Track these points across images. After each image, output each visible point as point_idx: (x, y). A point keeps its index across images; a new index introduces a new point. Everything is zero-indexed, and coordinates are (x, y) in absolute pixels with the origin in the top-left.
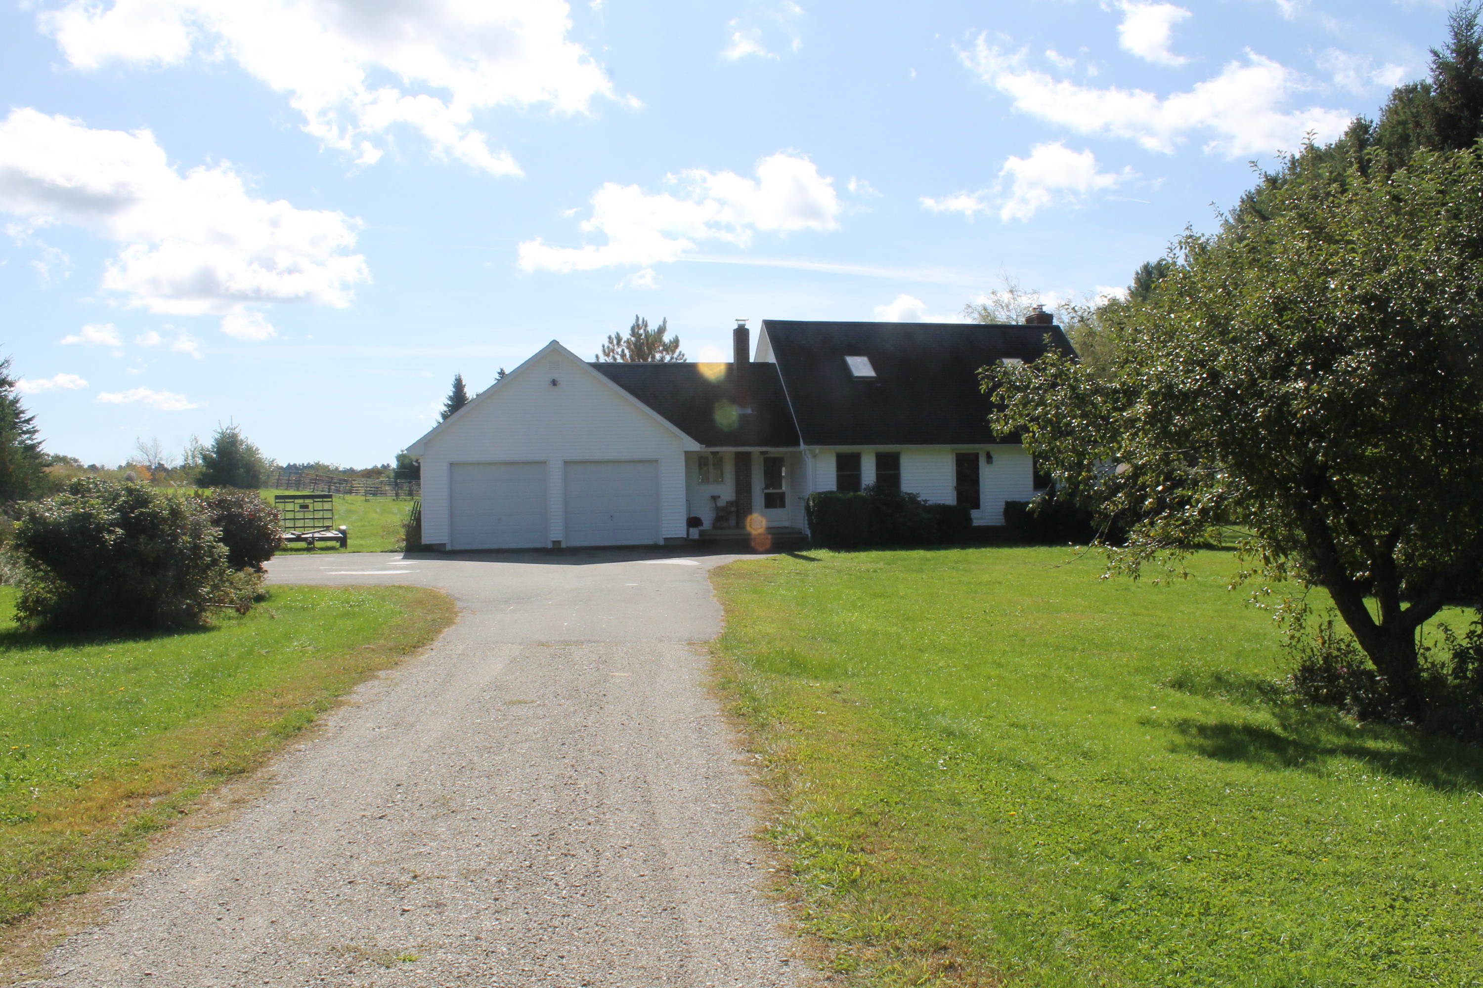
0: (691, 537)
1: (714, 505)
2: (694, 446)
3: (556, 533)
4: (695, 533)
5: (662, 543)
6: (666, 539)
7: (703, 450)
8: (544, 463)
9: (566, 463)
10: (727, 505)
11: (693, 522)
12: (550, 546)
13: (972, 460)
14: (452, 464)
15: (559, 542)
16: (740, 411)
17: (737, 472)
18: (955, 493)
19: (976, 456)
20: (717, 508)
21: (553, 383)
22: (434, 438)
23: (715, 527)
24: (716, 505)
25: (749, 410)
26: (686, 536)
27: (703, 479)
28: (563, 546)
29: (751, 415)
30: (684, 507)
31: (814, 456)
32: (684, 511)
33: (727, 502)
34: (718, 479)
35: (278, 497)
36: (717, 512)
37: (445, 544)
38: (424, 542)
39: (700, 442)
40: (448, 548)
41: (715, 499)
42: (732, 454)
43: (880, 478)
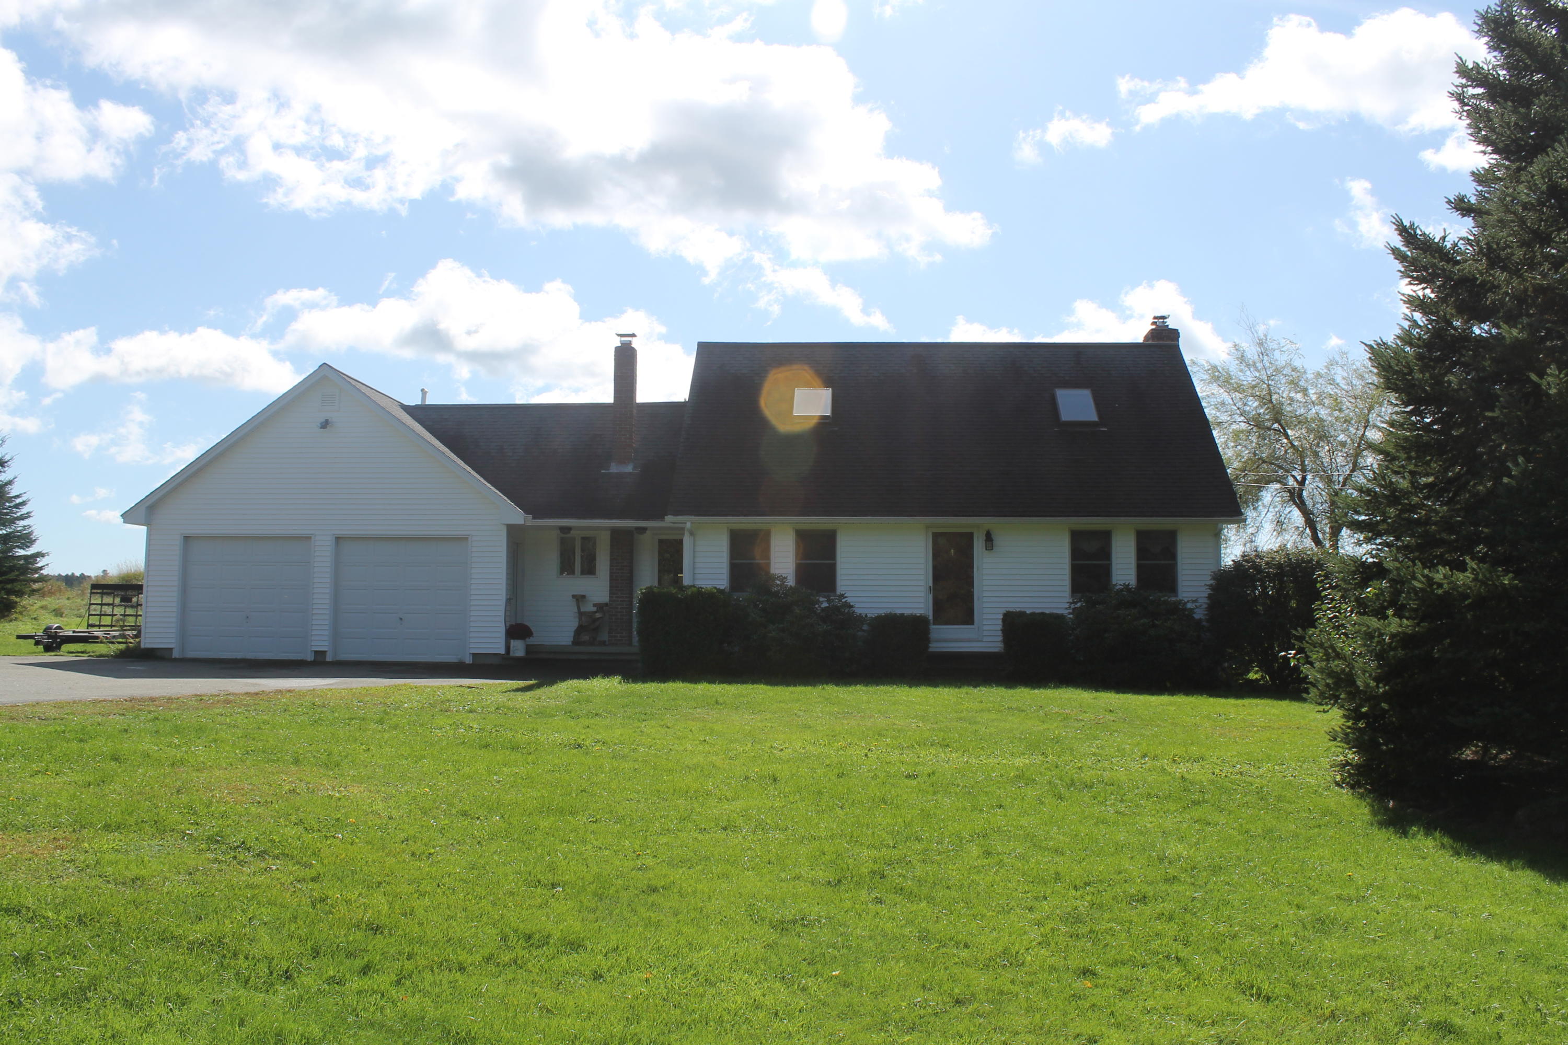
0: (512, 654)
1: (576, 610)
2: (517, 516)
3: (320, 641)
4: (519, 648)
5: (468, 660)
6: (475, 655)
7: (529, 523)
8: (308, 538)
9: (338, 539)
10: (595, 609)
11: (516, 631)
12: (310, 657)
13: (964, 543)
14: (187, 538)
15: (324, 653)
16: (614, 469)
17: (612, 560)
18: (931, 597)
19: (970, 536)
20: (581, 614)
21: (325, 425)
22: (160, 500)
23: (576, 642)
24: (579, 608)
25: (629, 469)
26: (502, 651)
27: (566, 567)
28: (329, 658)
29: (630, 473)
30: (503, 608)
31: (692, 534)
32: (502, 613)
33: (595, 605)
34: (589, 569)
35: (95, 586)
36: (580, 619)
37: (171, 649)
38: (143, 646)
39: (526, 511)
40: (176, 654)
41: (577, 600)
42: (609, 532)
43: (802, 572)
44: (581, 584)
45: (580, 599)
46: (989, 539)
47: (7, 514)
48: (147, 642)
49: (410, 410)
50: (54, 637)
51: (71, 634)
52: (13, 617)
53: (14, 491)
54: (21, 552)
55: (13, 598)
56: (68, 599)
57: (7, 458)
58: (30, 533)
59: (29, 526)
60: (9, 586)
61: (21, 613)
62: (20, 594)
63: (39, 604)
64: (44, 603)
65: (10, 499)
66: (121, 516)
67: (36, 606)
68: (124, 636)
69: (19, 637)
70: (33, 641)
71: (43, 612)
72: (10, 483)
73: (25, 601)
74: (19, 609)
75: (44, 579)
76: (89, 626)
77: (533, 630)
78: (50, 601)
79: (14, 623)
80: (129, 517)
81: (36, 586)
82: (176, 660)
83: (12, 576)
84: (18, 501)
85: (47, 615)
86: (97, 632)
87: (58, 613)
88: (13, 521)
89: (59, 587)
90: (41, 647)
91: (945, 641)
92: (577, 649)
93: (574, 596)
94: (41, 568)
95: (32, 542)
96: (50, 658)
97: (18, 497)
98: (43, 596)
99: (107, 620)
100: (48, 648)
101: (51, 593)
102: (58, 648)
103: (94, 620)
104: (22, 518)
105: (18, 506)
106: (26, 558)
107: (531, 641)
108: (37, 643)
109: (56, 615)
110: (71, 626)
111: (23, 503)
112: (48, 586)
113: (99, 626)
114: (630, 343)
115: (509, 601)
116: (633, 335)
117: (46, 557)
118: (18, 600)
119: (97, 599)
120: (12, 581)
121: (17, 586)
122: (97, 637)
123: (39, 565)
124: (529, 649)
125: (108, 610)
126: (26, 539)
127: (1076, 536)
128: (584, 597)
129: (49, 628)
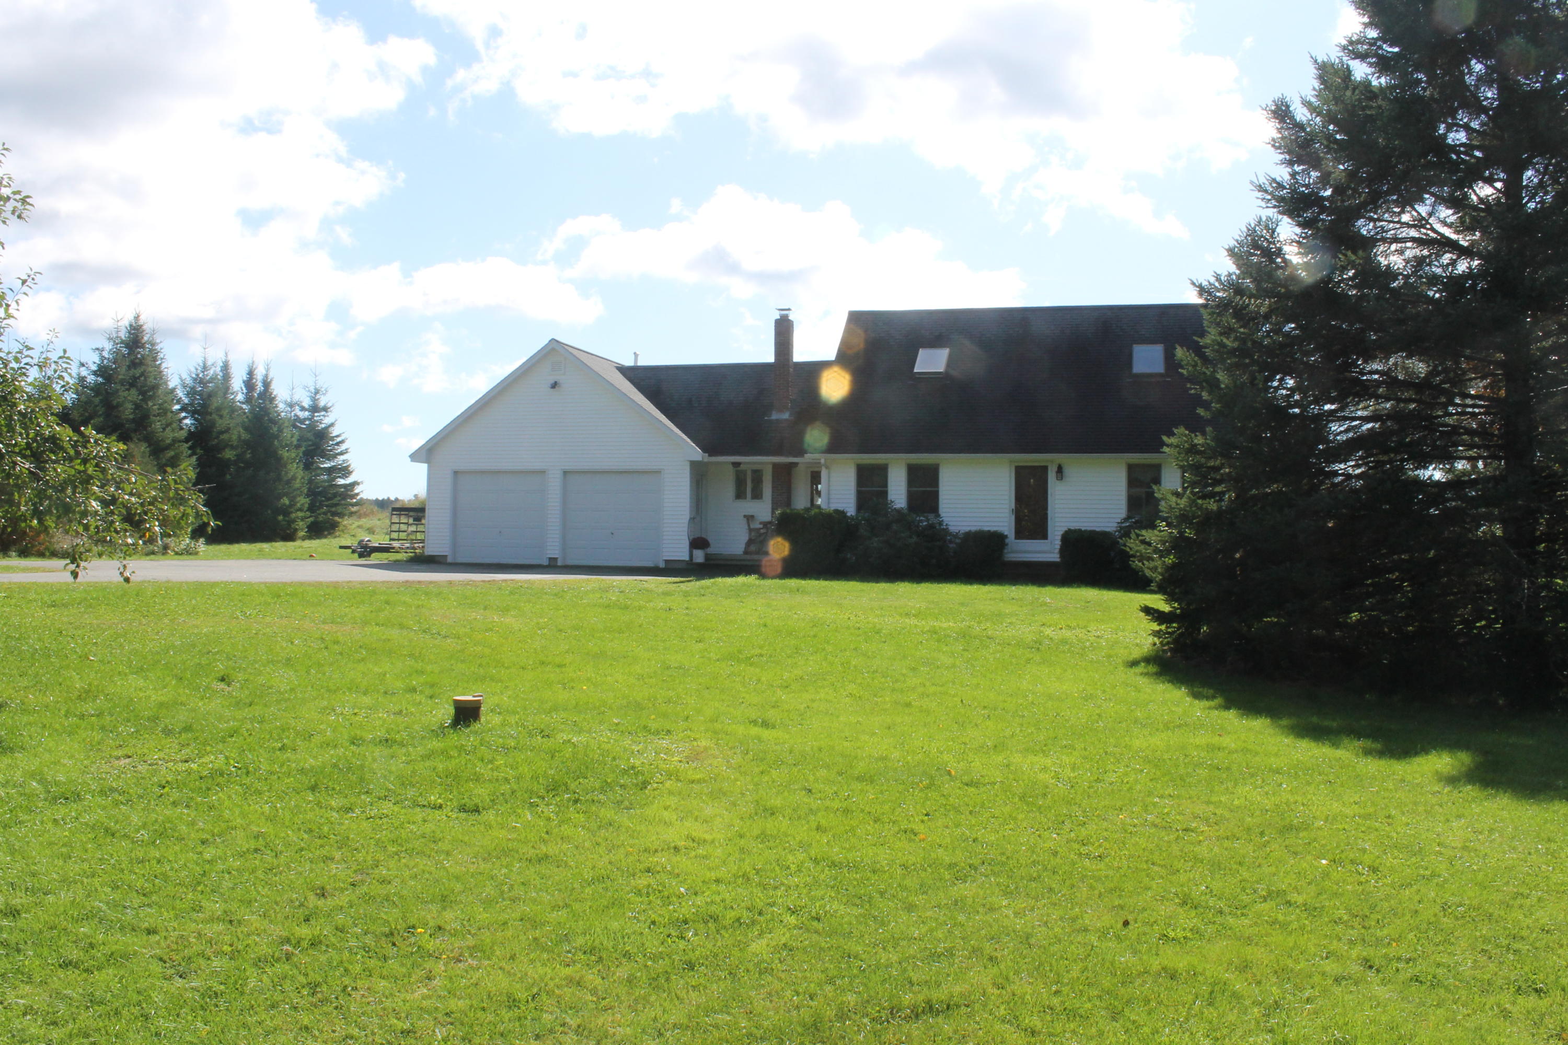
0: (694, 561)
1: (746, 527)
2: (696, 453)
3: (553, 550)
4: (699, 556)
5: (662, 565)
6: (667, 561)
7: (706, 460)
8: (543, 472)
9: (565, 473)
10: (761, 526)
11: (698, 543)
12: (546, 563)
13: (1041, 473)
14: (456, 473)
15: (555, 559)
16: (775, 416)
17: (773, 487)
18: (1013, 517)
19: (1045, 469)
20: (750, 530)
21: (554, 385)
22: (436, 444)
23: (746, 552)
24: (749, 525)
25: (786, 416)
26: (687, 558)
27: (740, 495)
28: (559, 563)
29: (786, 420)
30: (686, 525)
31: (827, 467)
32: (686, 529)
33: (761, 523)
34: (757, 495)
35: (394, 509)
36: (750, 534)
37: (446, 556)
38: (426, 553)
39: (704, 450)
40: (449, 560)
41: (748, 520)
42: (771, 466)
43: (911, 497)
44: (750, 506)
45: (750, 518)
46: (1060, 470)
47: (331, 450)
48: (429, 552)
49: (624, 371)
50: (365, 547)
51: (377, 545)
52: (337, 534)
53: (335, 432)
54: (341, 482)
55: (337, 519)
56: (379, 520)
57: (329, 405)
58: (349, 466)
59: (347, 461)
60: (333, 509)
61: (343, 531)
62: (341, 515)
63: (357, 524)
64: (360, 523)
65: (332, 439)
66: (410, 456)
67: (354, 526)
68: (414, 548)
69: (341, 547)
70: (350, 551)
71: (360, 530)
72: (332, 425)
73: (346, 522)
74: (341, 528)
75: (361, 503)
76: (391, 539)
77: (710, 542)
78: (363, 521)
79: (337, 539)
80: (415, 457)
81: (354, 509)
82: (451, 564)
83: (335, 501)
84: (339, 439)
85: (363, 533)
86: (396, 544)
87: (371, 531)
88: (335, 456)
89: (372, 510)
90: (356, 555)
91: (1025, 552)
92: (748, 557)
93: (745, 516)
94: (357, 494)
95: (350, 473)
96: (362, 561)
97: (338, 436)
98: (360, 517)
99: (403, 535)
100: (361, 555)
101: (366, 515)
102: (369, 555)
103: (395, 535)
104: (342, 453)
105: (338, 444)
106: (345, 486)
107: (710, 550)
108: (354, 552)
109: (370, 533)
110: (377, 540)
111: (342, 442)
112: (364, 509)
113: (398, 540)
114: (787, 316)
115: (692, 519)
116: (789, 310)
117: (361, 486)
118: (340, 520)
119: (395, 519)
120: (336, 505)
121: (339, 509)
122: (393, 548)
123: (356, 491)
124: (707, 557)
125: (403, 527)
126: (345, 471)
127: (1131, 468)
128: (752, 517)
129: (362, 541)
